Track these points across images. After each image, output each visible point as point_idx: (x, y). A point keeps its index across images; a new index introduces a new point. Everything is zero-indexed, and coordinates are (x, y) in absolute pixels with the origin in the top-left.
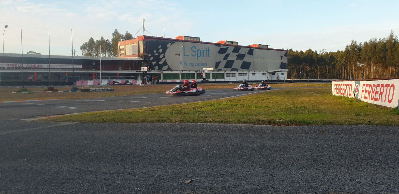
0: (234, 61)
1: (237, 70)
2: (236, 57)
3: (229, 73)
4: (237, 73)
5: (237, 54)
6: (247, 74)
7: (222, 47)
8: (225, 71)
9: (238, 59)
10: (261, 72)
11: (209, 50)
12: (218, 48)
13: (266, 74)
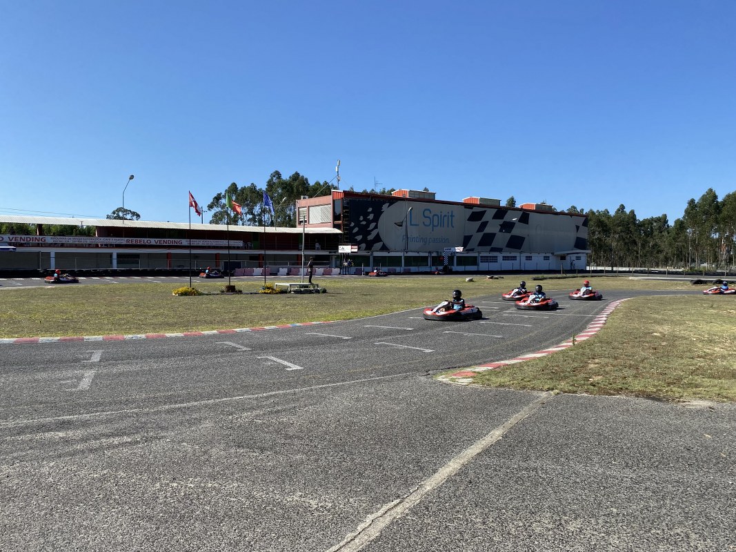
0: (494, 234)
1: (500, 250)
2: (500, 227)
3: (488, 257)
4: (500, 256)
5: (501, 222)
6: (518, 258)
7: (476, 209)
8: (479, 253)
9: (502, 231)
10: (540, 255)
11: (452, 216)
12: (469, 212)
13: (550, 258)
